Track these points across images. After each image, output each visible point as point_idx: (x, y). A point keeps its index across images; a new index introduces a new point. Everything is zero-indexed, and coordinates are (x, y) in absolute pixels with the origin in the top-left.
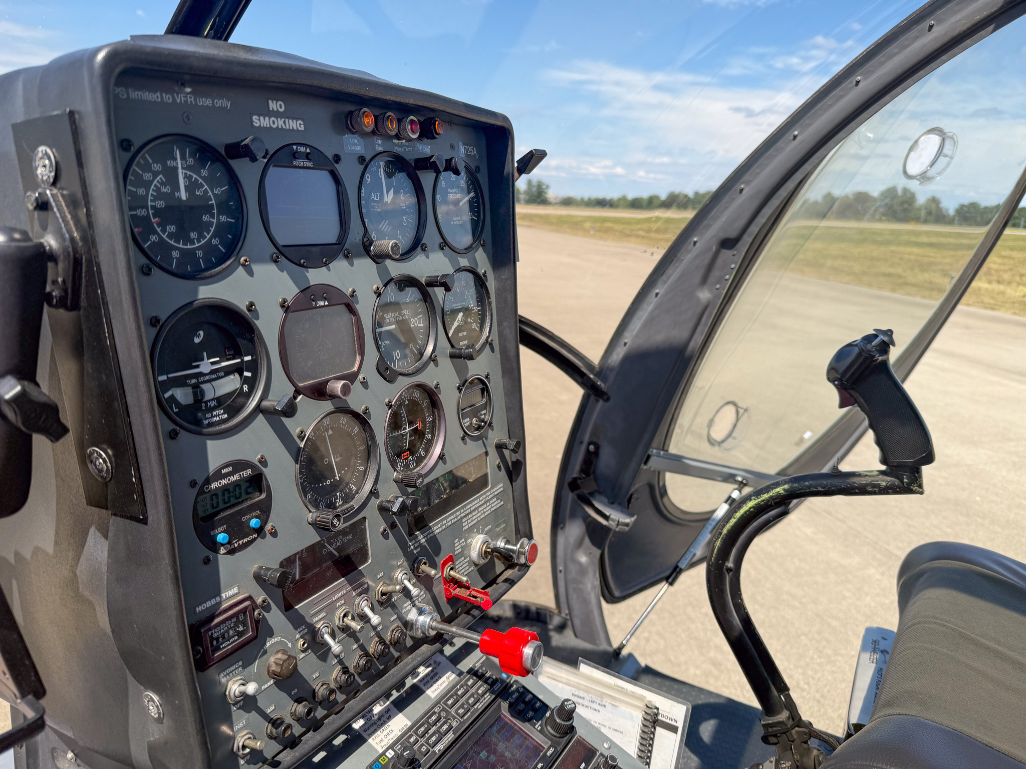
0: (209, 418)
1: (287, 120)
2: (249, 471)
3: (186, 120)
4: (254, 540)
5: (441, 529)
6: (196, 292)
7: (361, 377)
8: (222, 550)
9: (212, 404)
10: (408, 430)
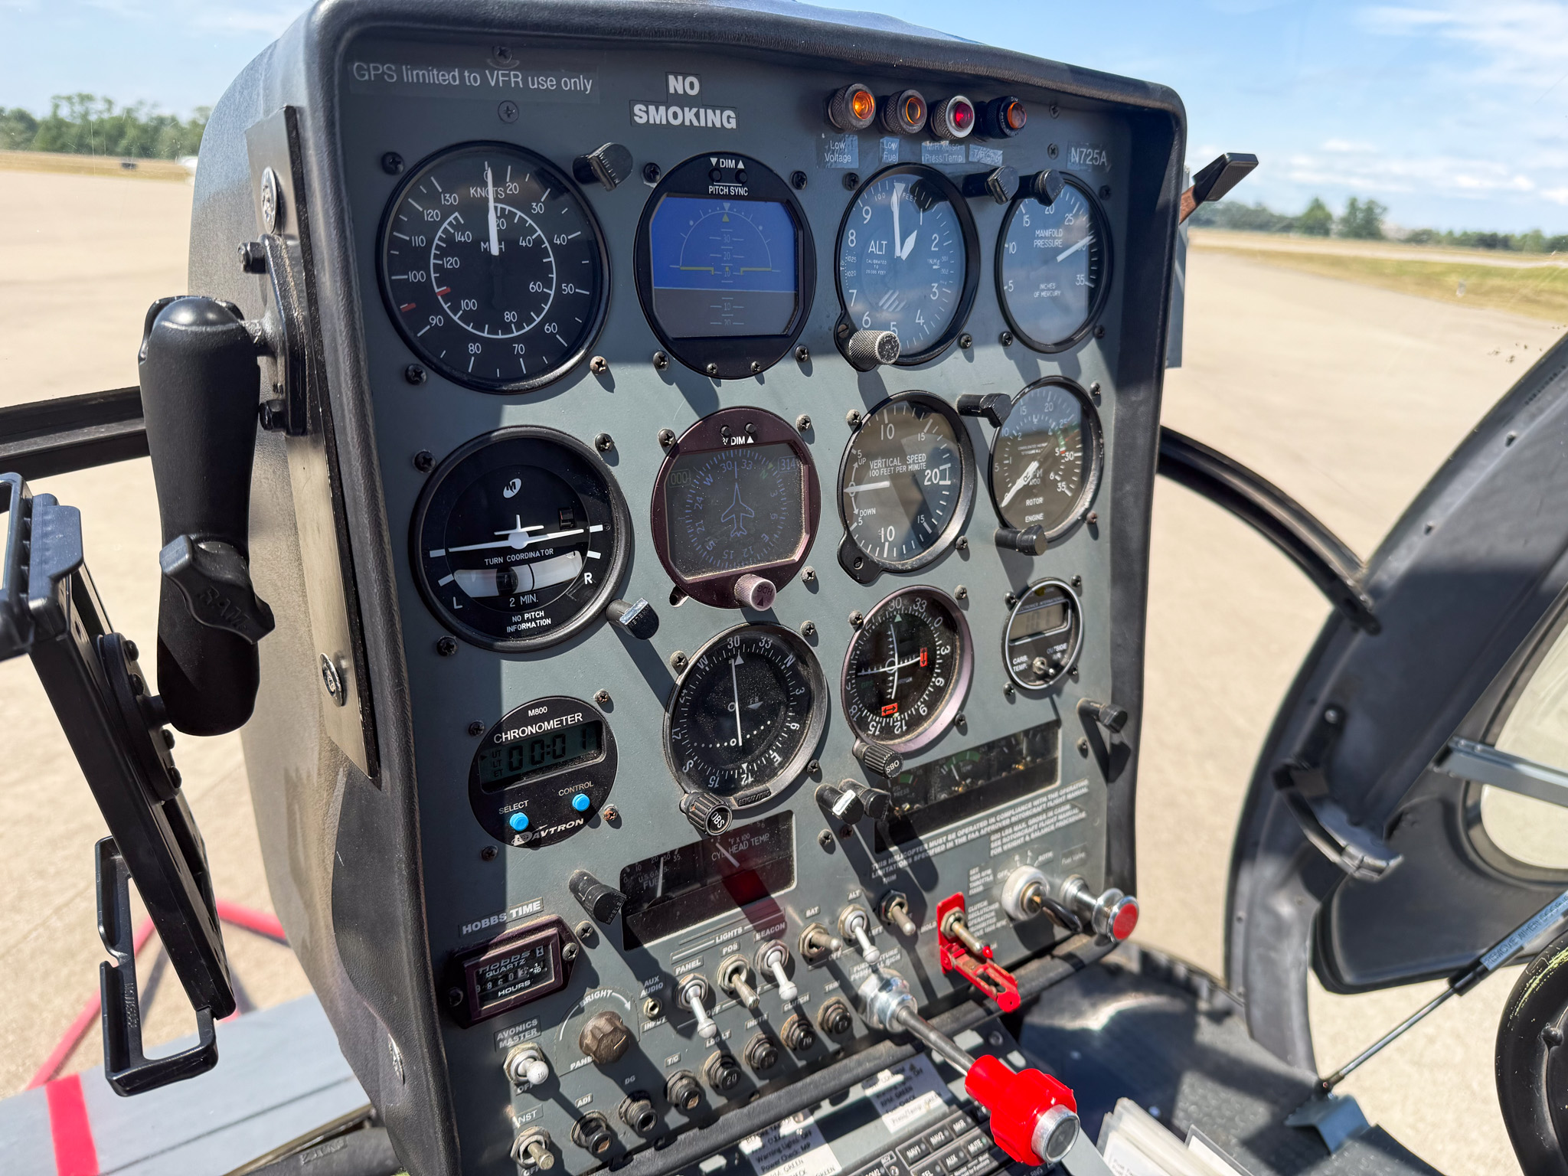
0: (517, 623)
1: (702, 111)
2: (578, 717)
3: (505, 117)
4: (578, 828)
5: (943, 848)
6: (498, 416)
7: (804, 571)
8: (518, 840)
9: (528, 599)
10: (897, 666)
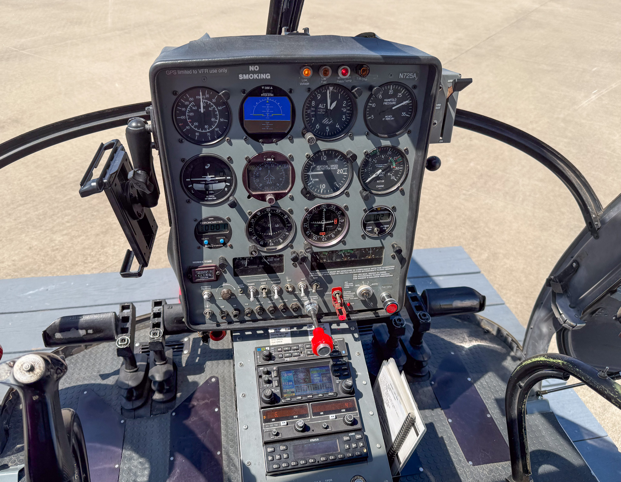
0: (208, 198)
2: (222, 222)
4: (222, 247)
5: (335, 274)
7: (290, 194)
8: (206, 246)
9: (211, 192)
10: (324, 223)
